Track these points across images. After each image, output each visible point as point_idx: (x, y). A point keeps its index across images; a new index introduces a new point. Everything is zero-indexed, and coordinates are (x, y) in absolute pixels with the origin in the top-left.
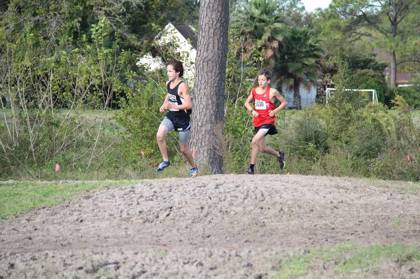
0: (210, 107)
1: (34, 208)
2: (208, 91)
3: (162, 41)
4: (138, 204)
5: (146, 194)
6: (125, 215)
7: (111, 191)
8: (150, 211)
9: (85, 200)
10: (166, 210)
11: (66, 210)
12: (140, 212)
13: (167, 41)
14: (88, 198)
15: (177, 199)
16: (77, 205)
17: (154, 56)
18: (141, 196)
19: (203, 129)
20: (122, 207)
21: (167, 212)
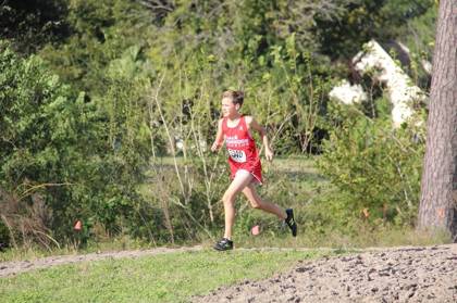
0: (450, 152)
1: (235, 282)
2: (446, 131)
3: (364, 64)
4: (370, 280)
5: (378, 268)
6: (353, 294)
7: (331, 262)
8: (387, 289)
9: (299, 274)
10: (408, 289)
11: (277, 287)
12: (374, 291)
13: (371, 65)
14: (302, 270)
15: (421, 274)
16: (290, 280)
17: (352, 84)
18: (373, 270)
19: (441, 181)
20: (348, 284)
21: (410, 292)
